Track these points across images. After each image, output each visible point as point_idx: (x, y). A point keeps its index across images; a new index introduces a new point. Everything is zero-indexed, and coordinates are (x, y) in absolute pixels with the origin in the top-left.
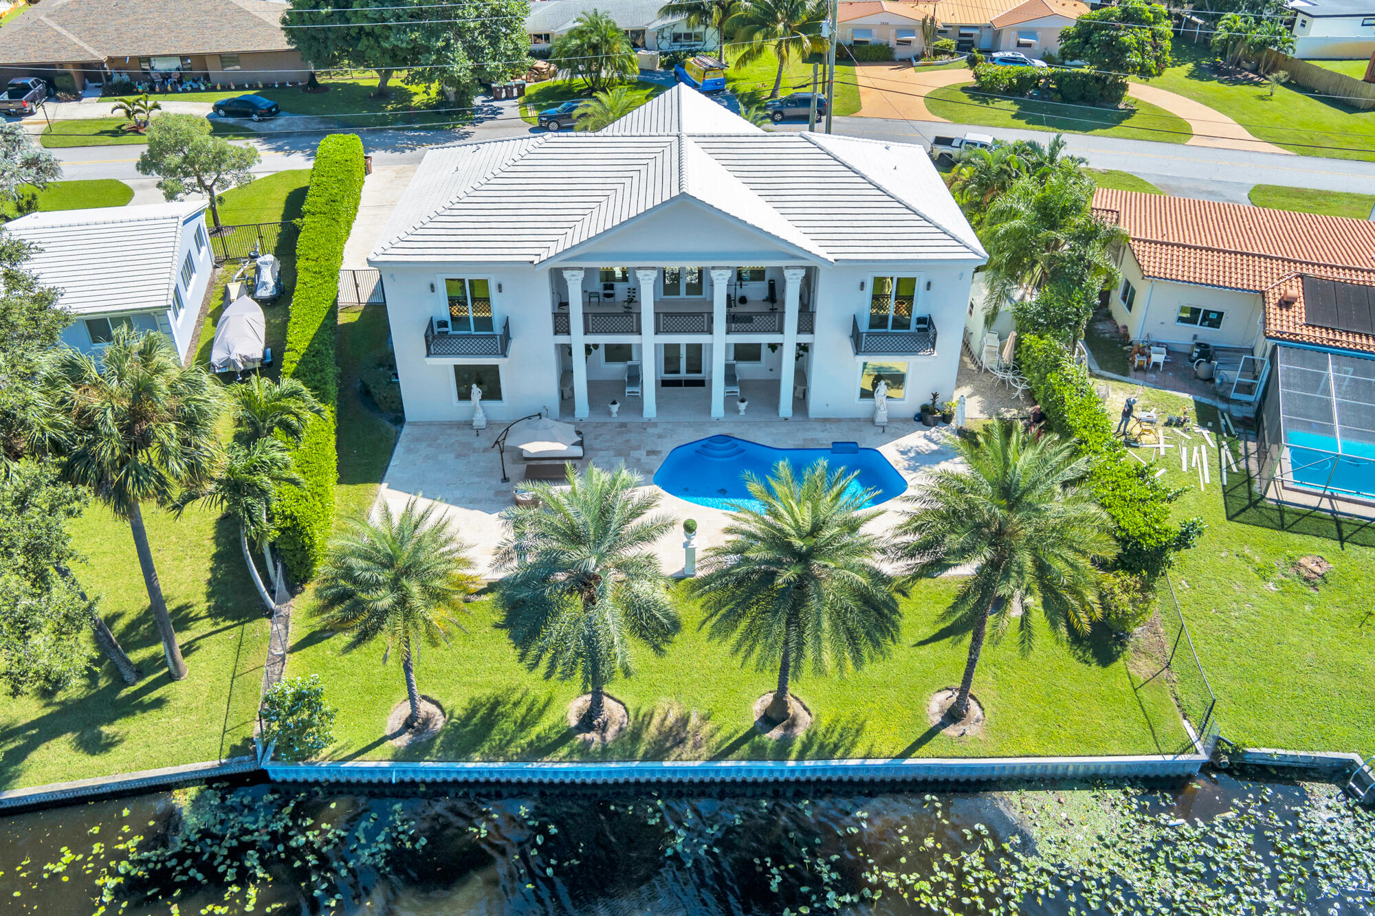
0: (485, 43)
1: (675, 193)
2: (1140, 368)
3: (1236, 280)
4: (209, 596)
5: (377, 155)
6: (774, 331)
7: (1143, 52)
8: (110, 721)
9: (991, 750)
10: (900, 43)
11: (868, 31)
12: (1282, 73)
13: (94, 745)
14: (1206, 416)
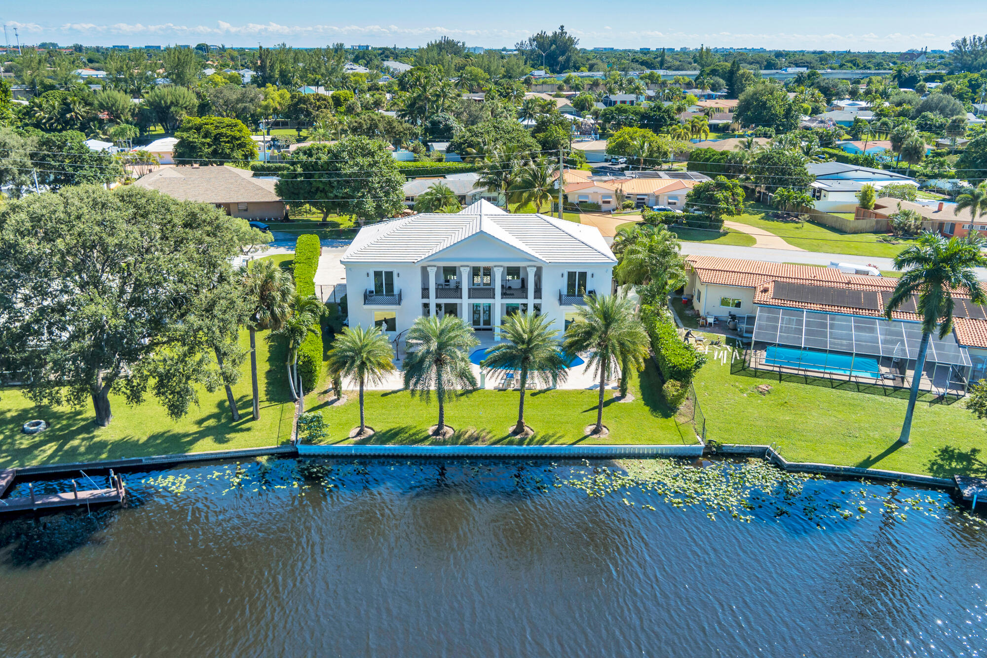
0: (382, 195)
1: (478, 231)
2: (702, 326)
3: (744, 283)
4: (266, 395)
5: (324, 248)
6: (523, 298)
7: (727, 203)
8: (229, 433)
9: (610, 442)
10: (604, 202)
11: (587, 197)
12: (806, 216)
13: (221, 440)
14: (729, 342)
